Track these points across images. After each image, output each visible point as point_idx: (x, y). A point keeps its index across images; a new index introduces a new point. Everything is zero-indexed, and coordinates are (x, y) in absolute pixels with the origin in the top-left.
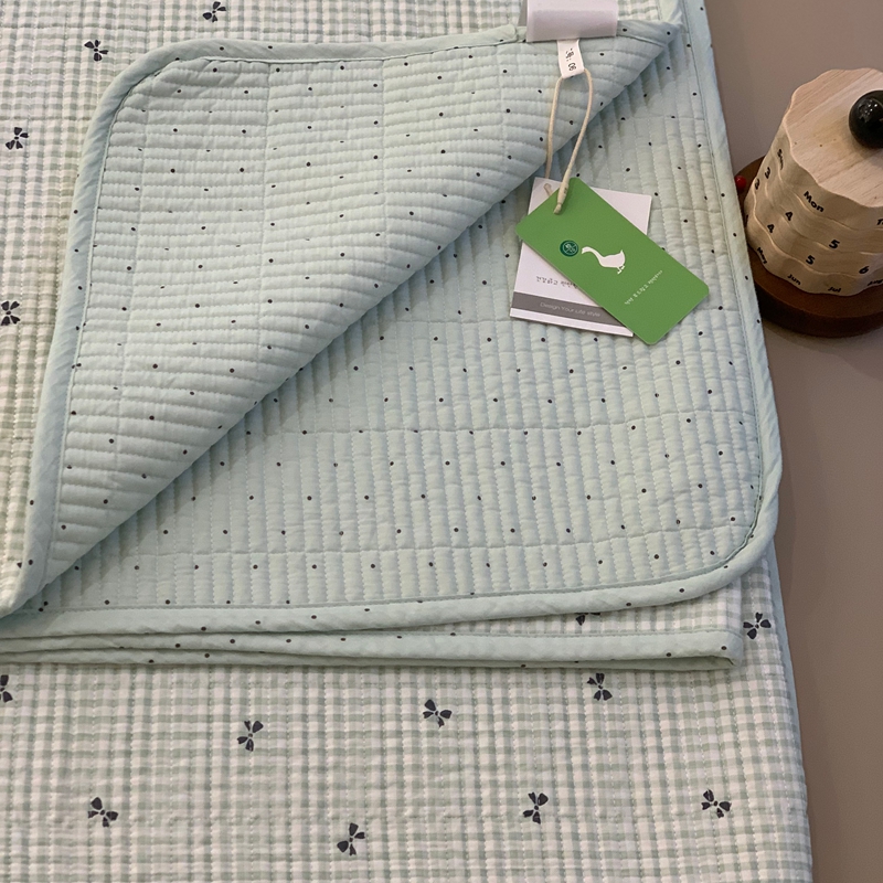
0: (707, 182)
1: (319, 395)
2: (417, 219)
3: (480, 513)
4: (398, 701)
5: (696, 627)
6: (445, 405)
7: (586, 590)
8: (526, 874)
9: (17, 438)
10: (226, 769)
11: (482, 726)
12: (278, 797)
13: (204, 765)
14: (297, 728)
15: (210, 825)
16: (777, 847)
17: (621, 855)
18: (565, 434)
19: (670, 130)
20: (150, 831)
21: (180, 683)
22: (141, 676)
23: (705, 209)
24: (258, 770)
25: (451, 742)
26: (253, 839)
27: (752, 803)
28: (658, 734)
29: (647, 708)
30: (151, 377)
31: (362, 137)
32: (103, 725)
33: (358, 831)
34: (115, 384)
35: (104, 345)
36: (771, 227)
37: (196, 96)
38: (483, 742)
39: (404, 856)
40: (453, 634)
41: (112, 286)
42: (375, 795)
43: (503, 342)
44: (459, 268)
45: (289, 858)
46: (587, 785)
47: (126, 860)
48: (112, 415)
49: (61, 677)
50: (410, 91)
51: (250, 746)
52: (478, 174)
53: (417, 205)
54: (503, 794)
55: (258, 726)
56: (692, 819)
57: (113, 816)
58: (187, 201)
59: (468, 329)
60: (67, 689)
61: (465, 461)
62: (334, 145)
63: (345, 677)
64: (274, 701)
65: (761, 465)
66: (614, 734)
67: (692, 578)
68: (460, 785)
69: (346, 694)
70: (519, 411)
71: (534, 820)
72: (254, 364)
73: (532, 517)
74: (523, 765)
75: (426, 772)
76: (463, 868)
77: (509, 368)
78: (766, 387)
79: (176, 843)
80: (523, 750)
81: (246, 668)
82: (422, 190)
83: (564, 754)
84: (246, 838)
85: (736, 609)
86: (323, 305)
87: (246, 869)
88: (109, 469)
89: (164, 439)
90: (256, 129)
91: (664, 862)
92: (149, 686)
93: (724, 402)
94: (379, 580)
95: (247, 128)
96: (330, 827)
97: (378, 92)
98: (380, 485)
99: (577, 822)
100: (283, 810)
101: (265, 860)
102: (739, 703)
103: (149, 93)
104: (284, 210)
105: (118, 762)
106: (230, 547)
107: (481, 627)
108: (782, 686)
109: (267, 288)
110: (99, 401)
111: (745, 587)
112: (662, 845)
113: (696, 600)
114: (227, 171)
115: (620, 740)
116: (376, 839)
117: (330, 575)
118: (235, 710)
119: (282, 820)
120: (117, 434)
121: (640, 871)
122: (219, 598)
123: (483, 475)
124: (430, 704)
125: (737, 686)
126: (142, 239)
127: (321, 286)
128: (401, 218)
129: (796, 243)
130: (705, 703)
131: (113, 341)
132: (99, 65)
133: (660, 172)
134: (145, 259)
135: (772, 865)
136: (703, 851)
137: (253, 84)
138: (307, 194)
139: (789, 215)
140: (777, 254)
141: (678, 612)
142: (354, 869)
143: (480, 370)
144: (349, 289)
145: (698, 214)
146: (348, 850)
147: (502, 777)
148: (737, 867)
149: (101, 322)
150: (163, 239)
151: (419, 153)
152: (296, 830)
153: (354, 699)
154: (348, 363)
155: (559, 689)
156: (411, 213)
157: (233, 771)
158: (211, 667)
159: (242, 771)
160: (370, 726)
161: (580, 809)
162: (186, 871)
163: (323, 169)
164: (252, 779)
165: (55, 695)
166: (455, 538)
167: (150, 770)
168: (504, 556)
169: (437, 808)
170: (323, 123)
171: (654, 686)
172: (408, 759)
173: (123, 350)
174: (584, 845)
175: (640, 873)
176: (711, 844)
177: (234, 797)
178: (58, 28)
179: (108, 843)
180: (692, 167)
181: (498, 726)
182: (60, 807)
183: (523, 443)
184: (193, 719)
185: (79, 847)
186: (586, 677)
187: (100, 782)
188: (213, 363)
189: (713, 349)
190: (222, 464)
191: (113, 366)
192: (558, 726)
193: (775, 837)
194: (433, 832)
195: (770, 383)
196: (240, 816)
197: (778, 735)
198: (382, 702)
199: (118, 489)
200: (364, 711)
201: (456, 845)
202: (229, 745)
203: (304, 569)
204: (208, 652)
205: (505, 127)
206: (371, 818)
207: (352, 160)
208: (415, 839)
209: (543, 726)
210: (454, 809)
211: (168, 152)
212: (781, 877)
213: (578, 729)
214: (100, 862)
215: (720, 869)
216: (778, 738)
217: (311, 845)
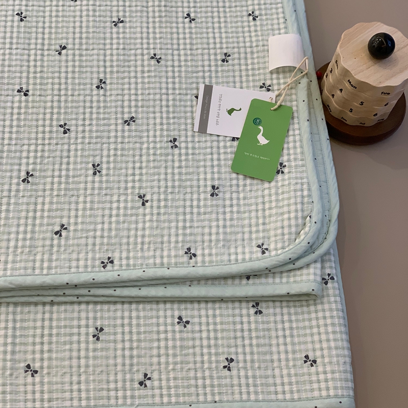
4: (165, 317)
5: (300, 281)
8: (224, 394)
10: (87, 350)
11: (204, 328)
12: (111, 362)
13: (77, 348)
14: (119, 330)
15: (80, 375)
16: (338, 380)
17: (267, 385)
20: (53, 379)
21: (66, 311)
22: (47, 308)
24: (102, 349)
25: (190, 335)
26: (100, 381)
27: (327, 360)
28: (284, 329)
29: (279, 318)
32: (30, 330)
33: (148, 377)
36: (333, 96)
38: (204, 335)
39: (169, 388)
40: (190, 286)
42: (155, 360)
45: (116, 390)
46: (252, 353)
47: (42, 392)
49: (11, 309)
51: (98, 339)
54: (213, 358)
55: (102, 330)
56: (299, 368)
57: (36, 372)
60: (14, 314)
63: (141, 306)
64: (109, 318)
65: (330, 206)
66: (264, 330)
68: (194, 354)
69: (142, 314)
71: (228, 370)
74: (222, 345)
75: (178, 349)
76: (196, 392)
78: (332, 169)
79: (65, 384)
80: (223, 338)
81: (96, 303)
83: (241, 339)
84: (97, 381)
85: (319, 272)
87: (97, 395)
91: (287, 388)
92: (51, 313)
96: (135, 375)
99: (247, 370)
100: (114, 368)
101: (106, 391)
102: (320, 314)
105: (38, 347)
107: (203, 282)
108: (340, 307)
111: (323, 261)
113: (300, 268)
115: (266, 333)
116: (156, 380)
118: (91, 322)
119: (114, 372)
121: (276, 392)
124: (180, 318)
125: (319, 307)
129: (344, 103)
130: (305, 315)
132: (23, 24)
135: (335, 388)
136: (304, 382)
139: (341, 90)
140: (336, 108)
141: (292, 274)
142: (146, 394)
146: (143, 385)
147: (213, 351)
148: (320, 390)
152: (120, 377)
153: (145, 316)
155: (239, 310)
157: (90, 350)
158: (80, 303)
159: (95, 350)
160: (152, 328)
161: (249, 365)
162: (70, 396)
164: (99, 354)
165: (8, 317)
167: (53, 351)
169: (184, 365)
171: (282, 307)
172: (170, 343)
174: (251, 381)
176: (308, 379)
177: (91, 362)
179: (34, 384)
181: (211, 327)
182: (12, 369)
184: (72, 327)
185: (21, 387)
186: (251, 304)
187: (30, 357)
192: (239, 327)
193: (337, 375)
194: (182, 376)
195: (334, 168)
196: (94, 371)
197: (338, 329)
198: (158, 317)
200: (150, 321)
201: (193, 382)
202: (88, 338)
204: (78, 296)
206: (154, 370)
208: (174, 380)
209: (231, 327)
210: (191, 366)
212: (340, 394)
213: (247, 328)
214: (30, 393)
215: (312, 390)
216: (338, 330)
217: (127, 383)
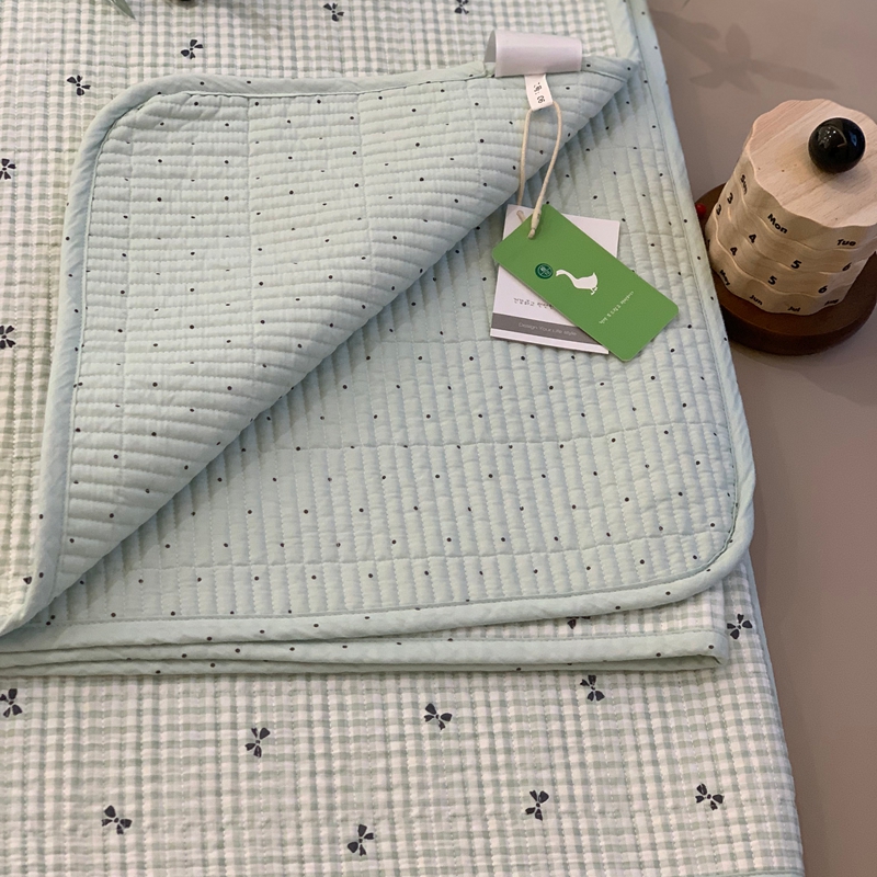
0: (670, 209)
1: (310, 413)
2: (400, 244)
3: (471, 523)
4: (400, 706)
5: (683, 628)
6: (432, 421)
7: (576, 595)
8: (531, 869)
9: (18, 458)
10: (235, 775)
11: (481, 728)
12: (288, 801)
13: (214, 772)
14: (303, 733)
15: (222, 829)
16: (770, 836)
17: (622, 849)
18: (549, 447)
19: (633, 159)
20: (163, 837)
21: (187, 693)
22: (148, 687)
23: (669, 233)
24: (267, 775)
25: (453, 744)
26: (266, 842)
27: (744, 795)
28: (650, 731)
30: (151, 395)
31: (342, 166)
32: (112, 735)
33: (367, 832)
34: (116, 401)
35: (104, 365)
36: (734, 250)
37: (177, 129)
38: (484, 743)
39: (413, 855)
40: (450, 640)
41: (107, 309)
42: (381, 796)
43: (484, 360)
44: (439, 291)
45: (301, 860)
46: (585, 782)
47: (141, 866)
48: (116, 432)
49: (69, 689)
50: (386, 124)
51: (258, 753)
52: (456, 201)
53: (399, 230)
54: (505, 793)
55: (265, 733)
56: (687, 812)
57: (127, 823)
58: (175, 228)
59: (451, 349)
60: (75, 701)
61: (453, 474)
62: (316, 174)
63: (347, 684)
64: (280, 708)
65: (736, 473)
66: (608, 733)
67: (676, 582)
68: (464, 784)
69: (349, 700)
70: (503, 426)
71: (537, 817)
72: (250, 382)
73: (521, 526)
74: (523, 765)
75: (429, 773)
76: (470, 865)
77: (492, 386)
78: (736, 401)
79: (190, 848)
80: (522, 750)
81: (251, 676)
82: (403, 215)
83: (561, 753)
84: (258, 842)
85: (719, 610)
86: (315, 325)
87: (260, 872)
88: (114, 484)
89: (166, 455)
90: (237, 160)
91: (663, 854)
92: (156, 697)
93: (697, 413)
94: (377, 589)
95: (229, 159)
96: (340, 829)
97: (355, 124)
98: (373, 498)
99: (577, 818)
100: (293, 814)
101: (278, 862)
102: (726, 700)
103: (133, 125)
104: (271, 236)
105: (130, 771)
106: (231, 559)
107: (477, 632)
108: (766, 683)
109: (258, 310)
110: (101, 419)
111: (726, 590)
112: (660, 838)
113: (681, 603)
114: (212, 200)
115: (614, 738)
116: (385, 840)
117: (329, 585)
118: (241, 717)
119: (293, 823)
120: (121, 450)
121: (640, 863)
122: (223, 609)
123: (472, 487)
124: (431, 708)
125: (723, 685)
126: (133, 265)
127: (312, 307)
128: (385, 242)
129: (759, 265)
130: (694, 701)
131: (112, 361)
132: (82, 100)
133: (626, 200)
134: (137, 282)
135: (766, 853)
136: (699, 843)
137: (233, 117)
138: (292, 220)
139: (753, 238)
140: (740, 276)
141: (664, 614)
142: (365, 868)
143: (464, 387)
144: (338, 310)
145: (664, 238)
146: (358, 851)
147: (503, 777)
148: (733, 857)
149: (98, 343)
150: (154, 265)
151: (397, 181)
152: (307, 832)
153: (357, 704)
154: (337, 383)
155: (554, 691)
156: (395, 238)
157: (243, 777)
158: (216, 677)
159: (252, 776)
160: (374, 730)
161: (580, 806)
162: (201, 875)
163: (306, 197)
164: (260, 784)
165: (64, 707)
166: (449, 547)
167: (161, 778)
168: (496, 564)
169: (443, 808)
170: (303, 154)
171: (644, 686)
172: (412, 762)
173: (122, 369)
174: (585, 840)
175: (641, 865)
176: (706, 835)
177: (244, 802)
178: (40, 64)
179: (123, 850)
180: (656, 194)
181: (497, 727)
182: (74, 816)
183: (509, 456)
184: (201, 727)
185: (94, 854)
186: (579, 679)
187: (113, 791)
188: (210, 381)
189: (685, 365)
190: (220, 480)
191: (114, 385)
192: (555, 726)
193: (768, 826)
194: (440, 831)
195: (740, 397)
196: (252, 821)
197: (764, 730)
198: (384, 707)
199: (123, 503)
200: (367, 716)
201: (463, 843)
202: (237, 752)
203: (304, 579)
204: (213, 661)
205: (479, 156)
206: (379, 819)
207: (333, 188)
208: (422, 838)
209: (540, 726)
210: (458, 808)
211: (153, 181)
212: (776, 865)
213: (573, 728)
214: (116, 868)
215: (717, 859)
216: (765, 733)
217: (322, 846)
